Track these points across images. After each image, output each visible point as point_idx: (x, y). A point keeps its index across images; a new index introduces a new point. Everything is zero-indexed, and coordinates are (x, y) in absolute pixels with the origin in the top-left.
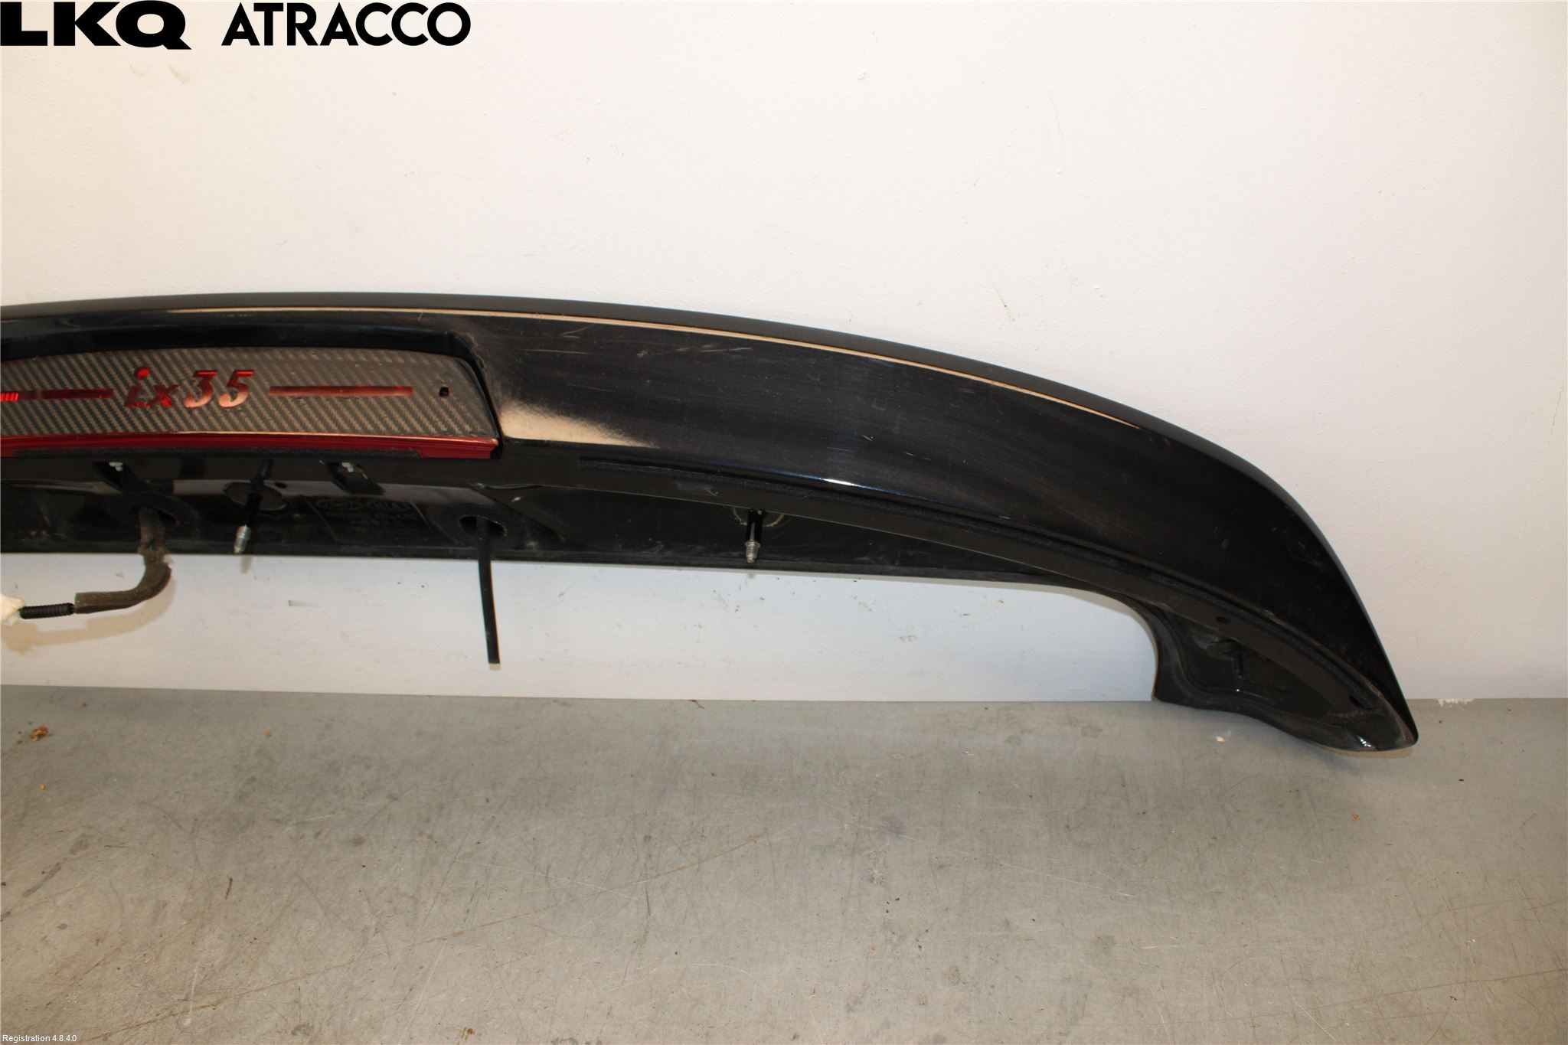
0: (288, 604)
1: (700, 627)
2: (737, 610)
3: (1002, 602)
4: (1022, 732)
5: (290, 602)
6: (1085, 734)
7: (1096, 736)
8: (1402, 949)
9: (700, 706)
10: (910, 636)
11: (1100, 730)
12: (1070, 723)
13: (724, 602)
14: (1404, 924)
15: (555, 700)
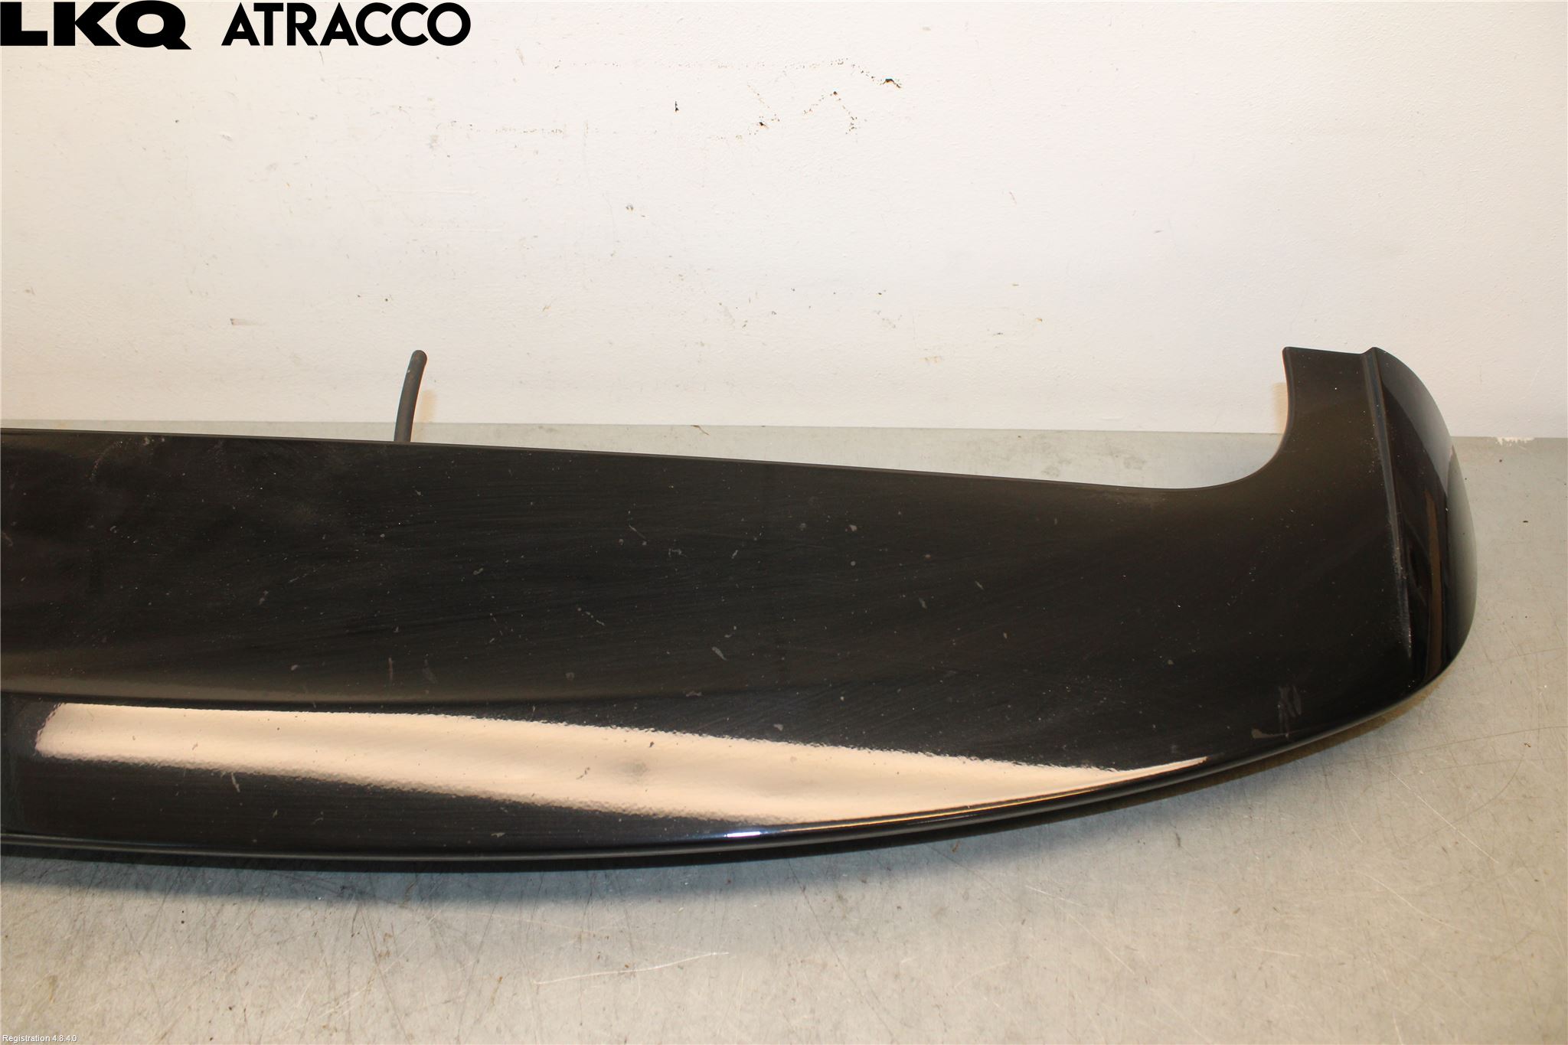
0: (230, 322)
1: (703, 345)
2: (745, 326)
3: (1041, 320)
4: (1061, 462)
5: (232, 320)
6: (1128, 466)
7: (1140, 468)
8: (1473, 694)
9: (704, 432)
10: (935, 357)
11: (1144, 462)
12: (1111, 454)
13: (731, 316)
14: (1474, 669)
15: (541, 427)
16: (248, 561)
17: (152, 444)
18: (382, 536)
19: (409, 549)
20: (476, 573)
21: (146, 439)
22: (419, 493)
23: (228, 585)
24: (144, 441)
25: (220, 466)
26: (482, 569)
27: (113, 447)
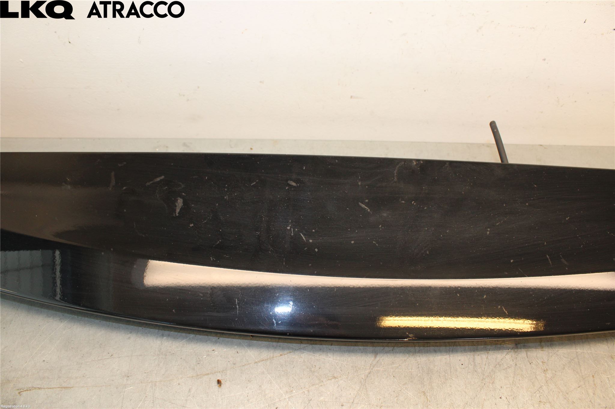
16: (477, 216)
17: (417, 164)
18: (527, 204)
19: (539, 209)
20: (567, 219)
21: (414, 162)
22: (535, 186)
23: (472, 226)
24: (413, 163)
25: (451, 174)
26: (569, 218)
27: (400, 165)
